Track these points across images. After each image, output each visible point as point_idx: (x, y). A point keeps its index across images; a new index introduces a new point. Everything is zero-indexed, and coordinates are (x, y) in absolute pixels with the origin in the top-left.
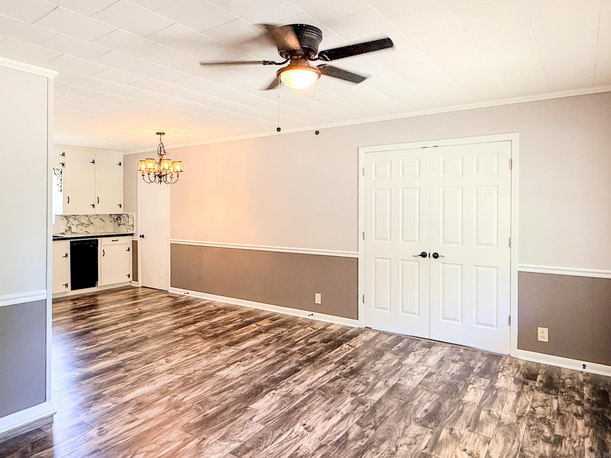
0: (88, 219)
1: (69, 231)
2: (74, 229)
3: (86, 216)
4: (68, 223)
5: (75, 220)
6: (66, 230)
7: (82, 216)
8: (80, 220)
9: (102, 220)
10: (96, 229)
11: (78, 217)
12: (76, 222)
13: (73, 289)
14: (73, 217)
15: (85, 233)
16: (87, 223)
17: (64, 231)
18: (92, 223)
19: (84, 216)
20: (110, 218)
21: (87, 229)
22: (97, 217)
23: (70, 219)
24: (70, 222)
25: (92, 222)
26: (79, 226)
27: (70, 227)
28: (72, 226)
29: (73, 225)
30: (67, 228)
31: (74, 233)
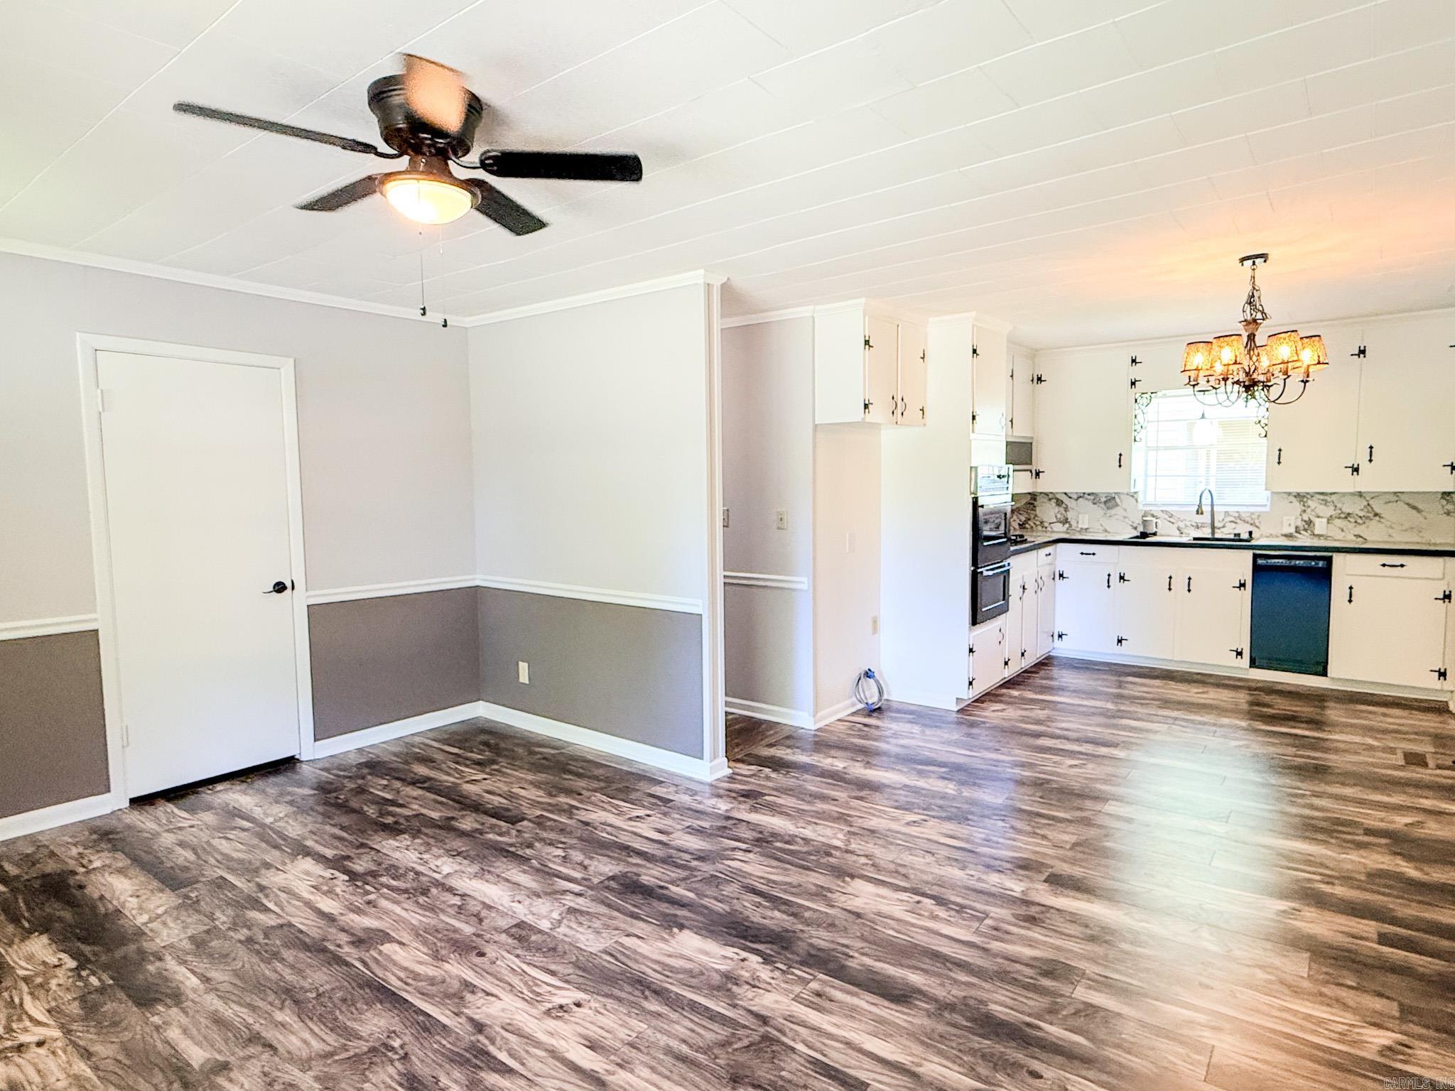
0: (1366, 504)
1: (1305, 530)
2: (1320, 526)
3: (1360, 494)
4: (1305, 511)
5: (1325, 504)
6: (1297, 527)
7: (1344, 494)
8: (1339, 505)
9: (1414, 508)
10: (1391, 531)
11: (1334, 498)
12: (1330, 511)
14: (1322, 497)
15: (1354, 538)
16: (1361, 514)
17: (1292, 530)
18: (1376, 515)
19: (1353, 494)
20: (1444, 502)
21: (1359, 530)
22: (1396, 499)
23: (1310, 503)
24: (1309, 510)
25: (1378, 511)
26: (1338, 522)
27: (1310, 522)
28: (1317, 521)
29: (1318, 517)
30: (1300, 523)
31: (1319, 536)
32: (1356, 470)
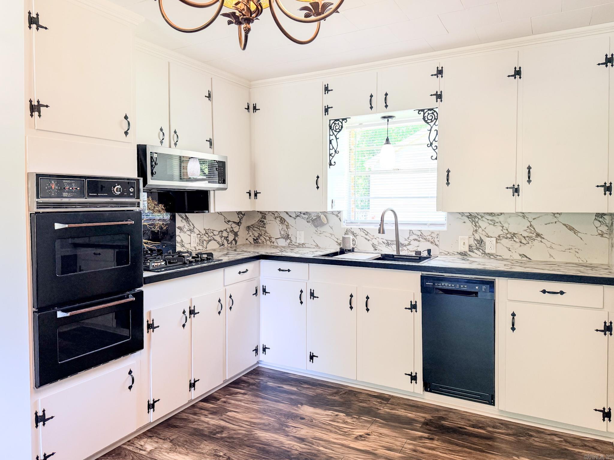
0: (529, 224)
1: (478, 249)
2: (490, 246)
3: (524, 215)
4: (476, 230)
5: (494, 225)
6: (470, 246)
7: (510, 215)
8: (506, 225)
9: (571, 229)
10: (552, 252)
11: (501, 218)
12: (496, 231)
13: (428, 387)
14: (490, 218)
15: (520, 258)
16: (525, 234)
17: (466, 249)
18: (538, 235)
19: (517, 214)
20: (597, 224)
21: (525, 250)
22: (555, 220)
23: (481, 223)
24: (480, 230)
25: (538, 231)
26: (504, 241)
27: (481, 242)
28: (486, 240)
29: (488, 237)
30: (473, 243)
31: (489, 255)
32: (516, 190)
